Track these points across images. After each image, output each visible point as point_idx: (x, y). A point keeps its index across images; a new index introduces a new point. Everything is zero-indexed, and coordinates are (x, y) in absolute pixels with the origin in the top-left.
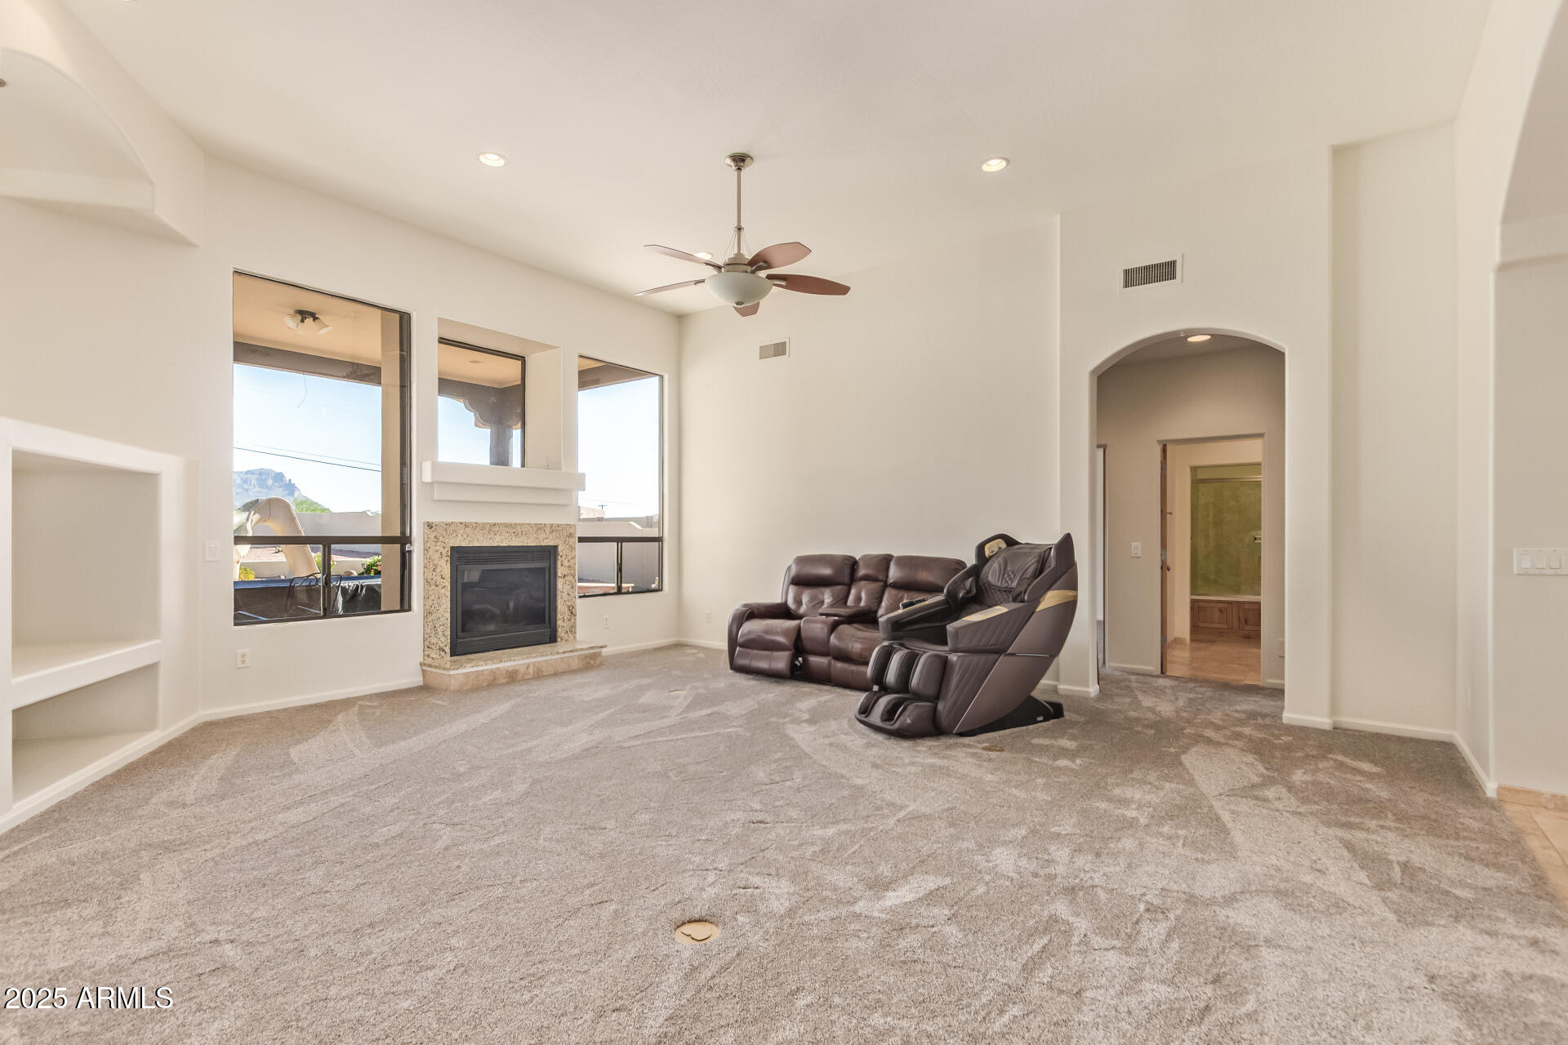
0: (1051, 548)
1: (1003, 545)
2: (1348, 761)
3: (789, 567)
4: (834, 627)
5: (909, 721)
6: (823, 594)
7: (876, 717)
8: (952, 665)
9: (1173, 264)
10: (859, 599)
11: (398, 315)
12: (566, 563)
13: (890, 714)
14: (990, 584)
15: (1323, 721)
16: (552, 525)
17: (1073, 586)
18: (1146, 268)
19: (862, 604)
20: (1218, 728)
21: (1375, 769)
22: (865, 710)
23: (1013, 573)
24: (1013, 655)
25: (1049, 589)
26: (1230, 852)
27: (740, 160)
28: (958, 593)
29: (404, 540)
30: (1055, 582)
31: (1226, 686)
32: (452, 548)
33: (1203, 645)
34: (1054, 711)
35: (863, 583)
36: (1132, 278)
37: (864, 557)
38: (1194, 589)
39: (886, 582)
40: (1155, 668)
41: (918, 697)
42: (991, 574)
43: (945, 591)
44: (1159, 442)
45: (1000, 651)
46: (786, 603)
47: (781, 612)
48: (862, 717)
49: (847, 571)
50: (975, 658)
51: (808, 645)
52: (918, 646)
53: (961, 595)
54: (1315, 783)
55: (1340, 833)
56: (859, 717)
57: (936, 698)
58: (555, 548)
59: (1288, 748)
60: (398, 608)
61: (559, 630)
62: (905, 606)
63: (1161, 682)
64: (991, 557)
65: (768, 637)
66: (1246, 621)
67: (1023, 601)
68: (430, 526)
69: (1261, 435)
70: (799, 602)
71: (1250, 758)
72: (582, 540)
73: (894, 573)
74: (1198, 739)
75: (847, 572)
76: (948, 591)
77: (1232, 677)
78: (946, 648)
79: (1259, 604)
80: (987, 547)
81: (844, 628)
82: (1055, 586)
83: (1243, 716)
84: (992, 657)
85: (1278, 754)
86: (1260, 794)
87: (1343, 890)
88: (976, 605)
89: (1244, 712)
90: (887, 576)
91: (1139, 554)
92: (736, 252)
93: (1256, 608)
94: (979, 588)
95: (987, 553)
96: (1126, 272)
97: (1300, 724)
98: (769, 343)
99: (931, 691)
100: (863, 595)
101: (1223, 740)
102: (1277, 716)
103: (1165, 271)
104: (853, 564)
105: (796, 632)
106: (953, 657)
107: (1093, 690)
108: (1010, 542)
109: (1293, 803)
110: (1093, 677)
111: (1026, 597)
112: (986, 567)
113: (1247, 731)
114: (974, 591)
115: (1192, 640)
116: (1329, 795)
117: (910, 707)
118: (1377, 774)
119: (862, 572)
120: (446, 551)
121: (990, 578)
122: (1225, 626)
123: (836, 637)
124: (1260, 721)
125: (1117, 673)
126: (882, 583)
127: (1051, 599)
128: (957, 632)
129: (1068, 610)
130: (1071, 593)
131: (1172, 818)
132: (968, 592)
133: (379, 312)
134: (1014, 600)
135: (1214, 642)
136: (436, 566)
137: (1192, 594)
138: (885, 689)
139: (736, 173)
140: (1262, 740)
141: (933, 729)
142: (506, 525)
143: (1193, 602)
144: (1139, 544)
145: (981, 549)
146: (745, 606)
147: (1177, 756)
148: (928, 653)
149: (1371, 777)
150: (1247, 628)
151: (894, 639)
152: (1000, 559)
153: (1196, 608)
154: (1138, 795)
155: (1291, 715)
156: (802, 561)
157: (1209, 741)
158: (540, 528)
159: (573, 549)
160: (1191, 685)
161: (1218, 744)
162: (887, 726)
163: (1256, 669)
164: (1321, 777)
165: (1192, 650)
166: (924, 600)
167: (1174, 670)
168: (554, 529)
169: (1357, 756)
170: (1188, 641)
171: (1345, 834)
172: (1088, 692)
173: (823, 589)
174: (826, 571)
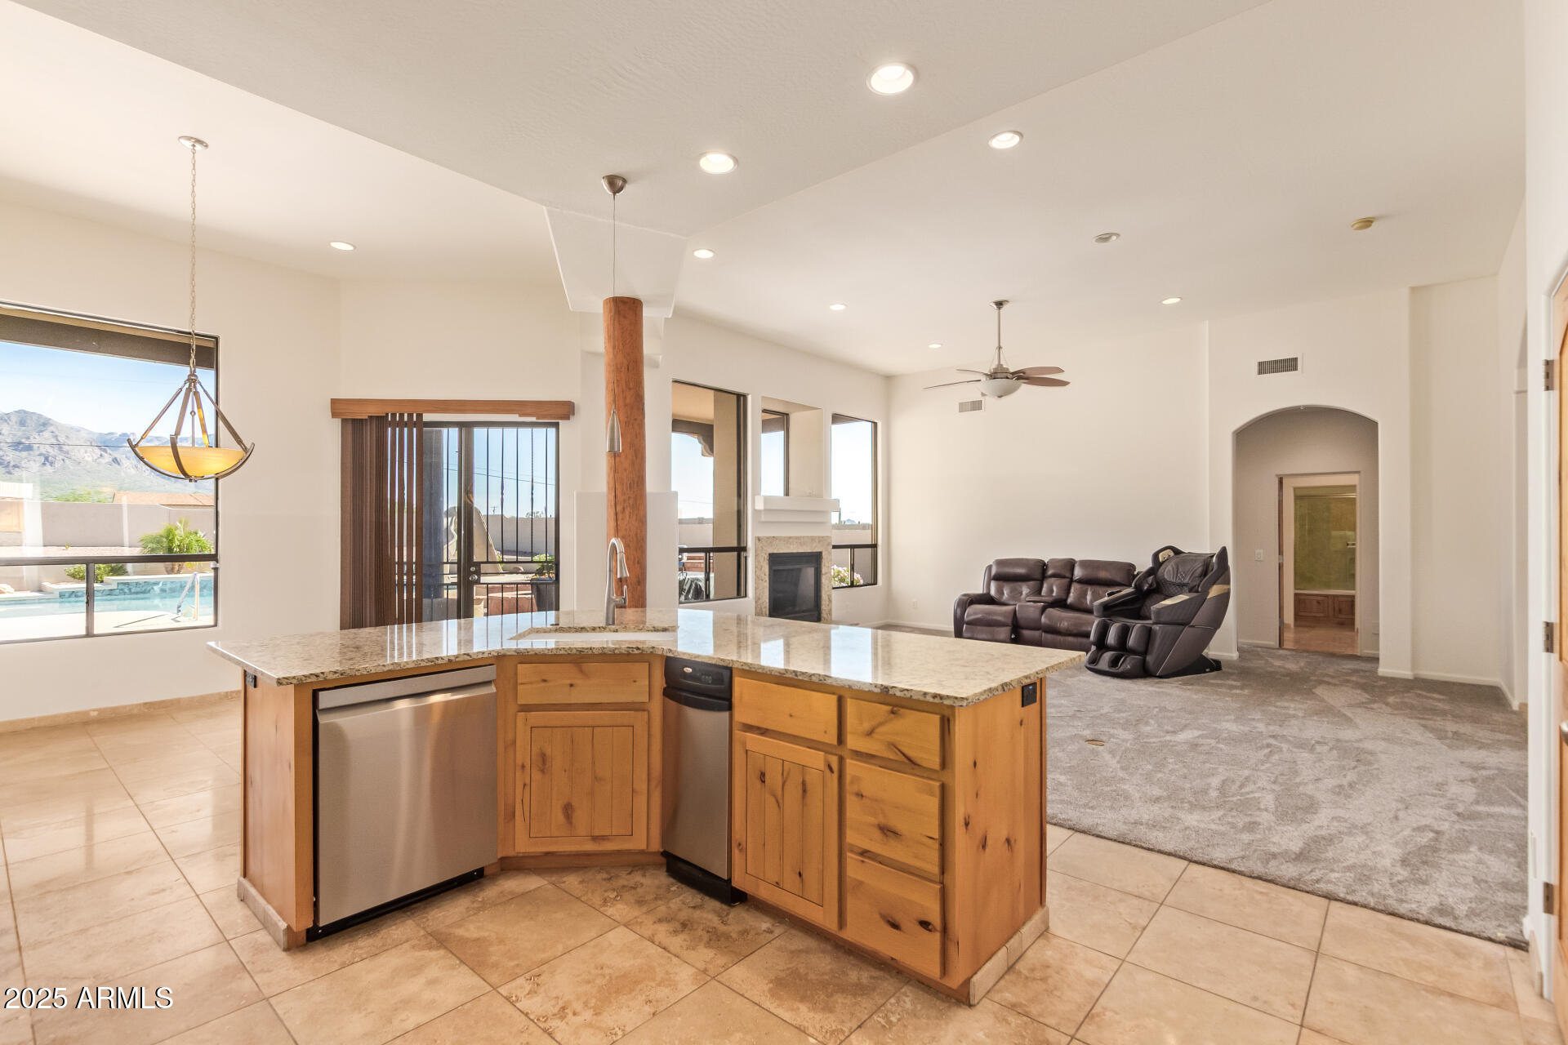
0: (1212, 556)
1: (1172, 554)
2: (1424, 693)
3: (990, 567)
4: (1043, 610)
5: (1129, 667)
6: (1021, 587)
7: (1104, 664)
8: (1155, 632)
9: (1295, 360)
10: (1051, 591)
11: (735, 397)
12: (827, 565)
13: (1114, 662)
14: (1166, 581)
15: (1406, 673)
16: (819, 537)
17: (1228, 582)
18: (1276, 361)
19: (1054, 594)
20: (1333, 677)
21: (1441, 697)
22: (1094, 661)
23: (1184, 572)
24: (1193, 626)
25: (1213, 584)
26: (1356, 727)
27: (1000, 304)
28: (1143, 586)
29: (740, 549)
30: (1218, 579)
31: (1333, 655)
32: (770, 554)
33: (1306, 629)
34: (1215, 666)
35: (1053, 579)
36: (1265, 368)
37: (1052, 561)
38: (1297, 585)
39: (1072, 578)
40: (1274, 643)
41: (1133, 652)
42: (1167, 573)
43: (1133, 585)
44: (1277, 475)
45: (1184, 624)
46: (988, 593)
47: (985, 599)
48: (1092, 666)
49: (1040, 571)
50: (1169, 628)
51: (1022, 622)
52: (1130, 622)
53: (1146, 588)
54: (1402, 702)
55: (1418, 721)
56: (1088, 666)
57: (1145, 653)
58: (821, 553)
59: (1383, 687)
60: (735, 595)
61: (823, 612)
62: (1109, 595)
63: (1281, 652)
64: (1164, 562)
65: (990, 617)
66: (1340, 611)
67: (1197, 592)
68: (759, 539)
69: (1358, 472)
70: (1000, 591)
71: (1359, 692)
72: (835, 547)
73: (1078, 573)
74: (1321, 682)
75: (1038, 573)
76: (1135, 585)
77: (1336, 650)
78: (1151, 622)
79: (1353, 597)
80: (1161, 555)
81: (1050, 610)
82: (1219, 581)
83: (1350, 671)
84: (1182, 627)
85: (1377, 690)
86: (1368, 706)
87: (1419, 739)
88: (1157, 595)
89: (1349, 669)
90: (1072, 574)
91: (1262, 559)
92: (997, 363)
93: (1351, 601)
94: (1158, 583)
95: (1161, 560)
96: (1260, 364)
97: (1391, 676)
98: (968, 401)
99: (1141, 649)
100: (1055, 589)
101: (1338, 683)
102: (1375, 671)
103: (1290, 365)
104: (1043, 566)
105: (1012, 613)
106: (1156, 627)
107: (1235, 655)
108: (1177, 552)
109: (1389, 710)
110: (1235, 648)
111: (1200, 590)
112: (1161, 568)
113: (1354, 679)
114: (1155, 586)
115: (1295, 625)
116: (1412, 707)
117: (1128, 659)
118: (1443, 700)
119: (1050, 572)
120: (767, 557)
121: (1166, 577)
122: (1322, 615)
123: (1045, 617)
124: (1362, 674)
125: (1245, 646)
126: (1068, 580)
127: (1215, 591)
128: (1159, 612)
129: (1224, 598)
130: (1226, 587)
131: (1317, 714)
132: (1151, 585)
133: (712, 392)
134: (1190, 591)
135: (1314, 627)
136: (762, 566)
137: (1296, 589)
138: (1108, 648)
139: (997, 311)
140: (1365, 684)
141: (1143, 672)
142: (797, 538)
143: (1296, 595)
144: (1261, 551)
145: (1156, 556)
146: (965, 595)
147: (1311, 690)
148: (1137, 626)
149: (1439, 700)
150: (1340, 616)
151: (1104, 616)
152: (1172, 563)
153: (1299, 600)
154: (1292, 705)
155: (1384, 670)
156: (1000, 563)
157: (1329, 683)
158: (813, 539)
159: (830, 553)
160: (1305, 654)
161: (1335, 685)
162: (1113, 670)
163: (1353, 644)
164: (1406, 700)
165: (1295, 632)
166: (1120, 591)
167: (1288, 644)
168: (821, 539)
169: (1429, 691)
170: (1292, 626)
171: (1423, 722)
172: (1232, 657)
173: (1020, 583)
174: (1021, 571)
